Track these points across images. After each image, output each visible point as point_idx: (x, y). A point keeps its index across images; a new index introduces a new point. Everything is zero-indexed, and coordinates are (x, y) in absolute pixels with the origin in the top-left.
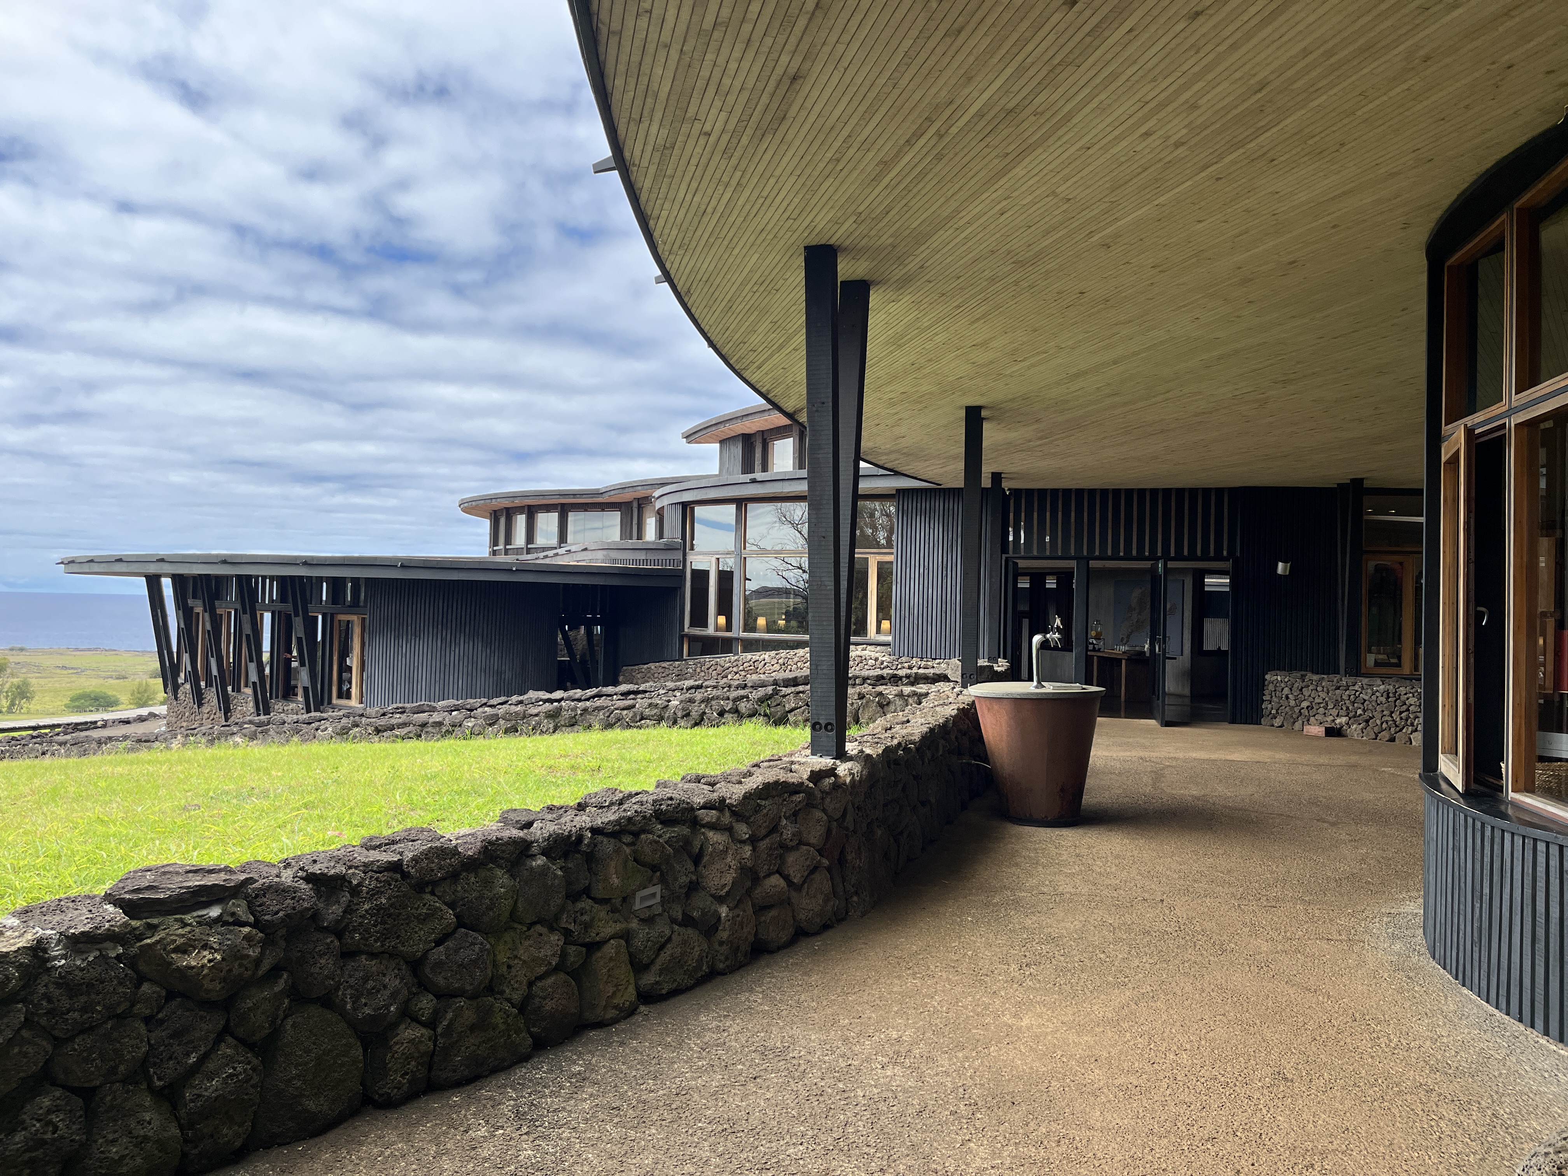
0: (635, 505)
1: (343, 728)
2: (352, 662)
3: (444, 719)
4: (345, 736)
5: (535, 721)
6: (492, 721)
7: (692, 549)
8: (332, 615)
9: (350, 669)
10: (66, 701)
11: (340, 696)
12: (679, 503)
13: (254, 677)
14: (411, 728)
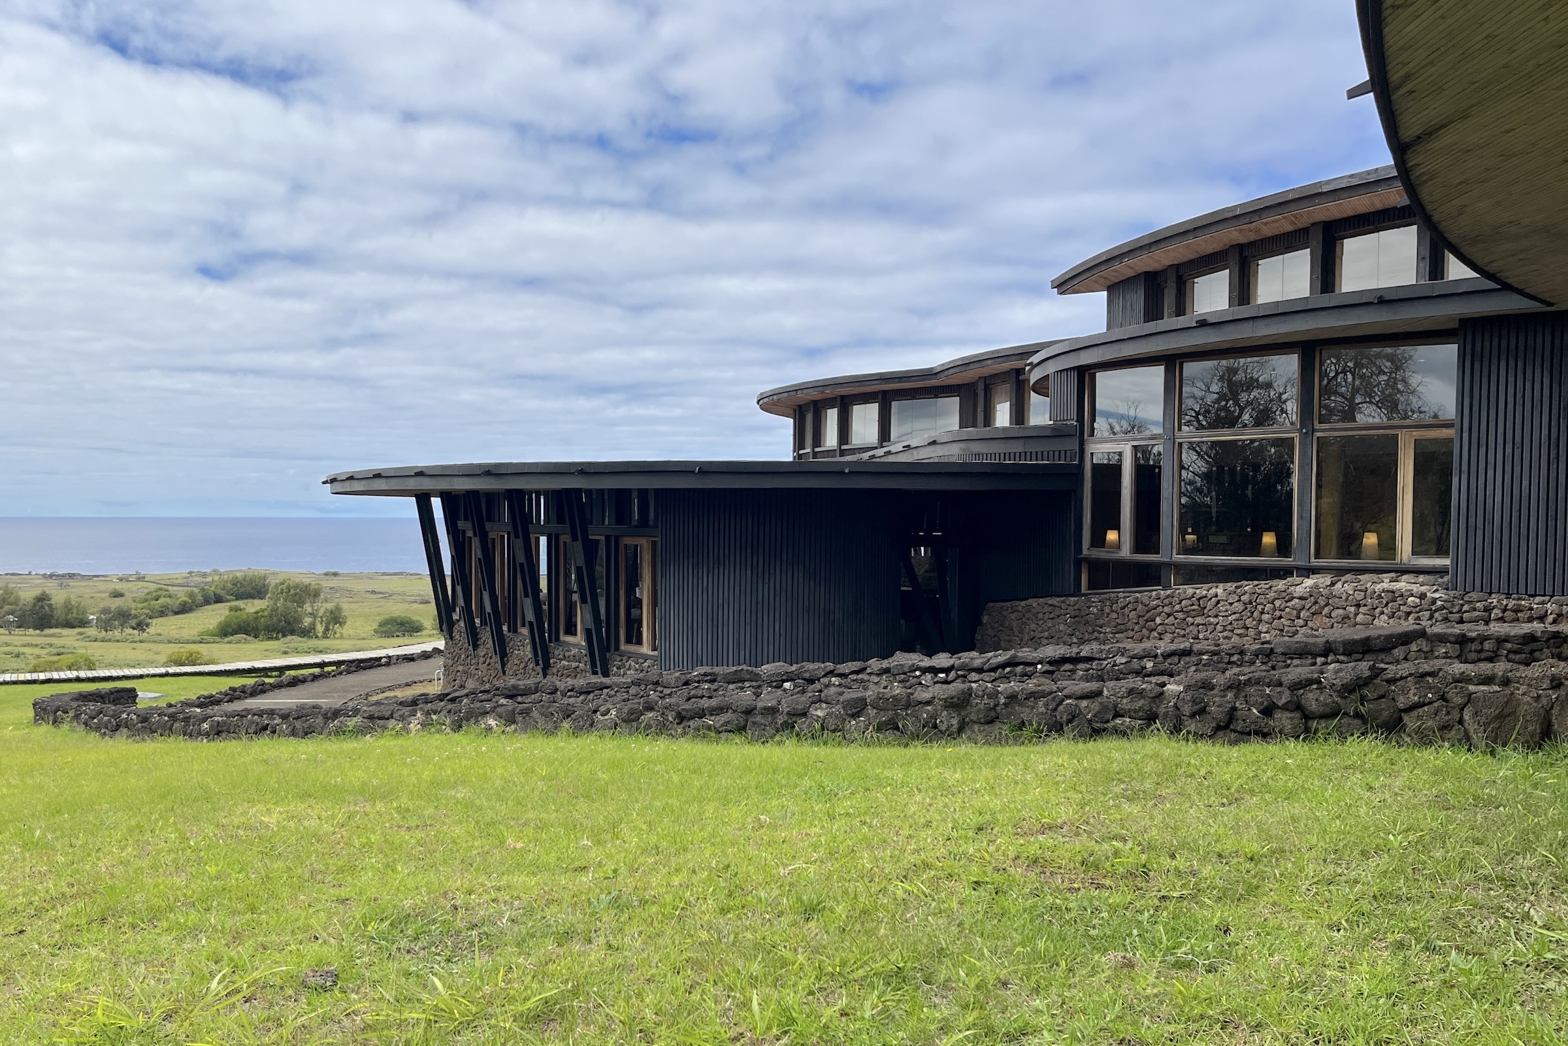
0: (981, 386)
1: (631, 712)
2: (642, 593)
3: (779, 702)
4: (634, 724)
5: (928, 712)
6: (857, 709)
7: (1092, 434)
8: (617, 539)
9: (639, 602)
10: (375, 626)
11: (629, 641)
12: (1070, 369)
13: (530, 616)
14: (729, 716)
